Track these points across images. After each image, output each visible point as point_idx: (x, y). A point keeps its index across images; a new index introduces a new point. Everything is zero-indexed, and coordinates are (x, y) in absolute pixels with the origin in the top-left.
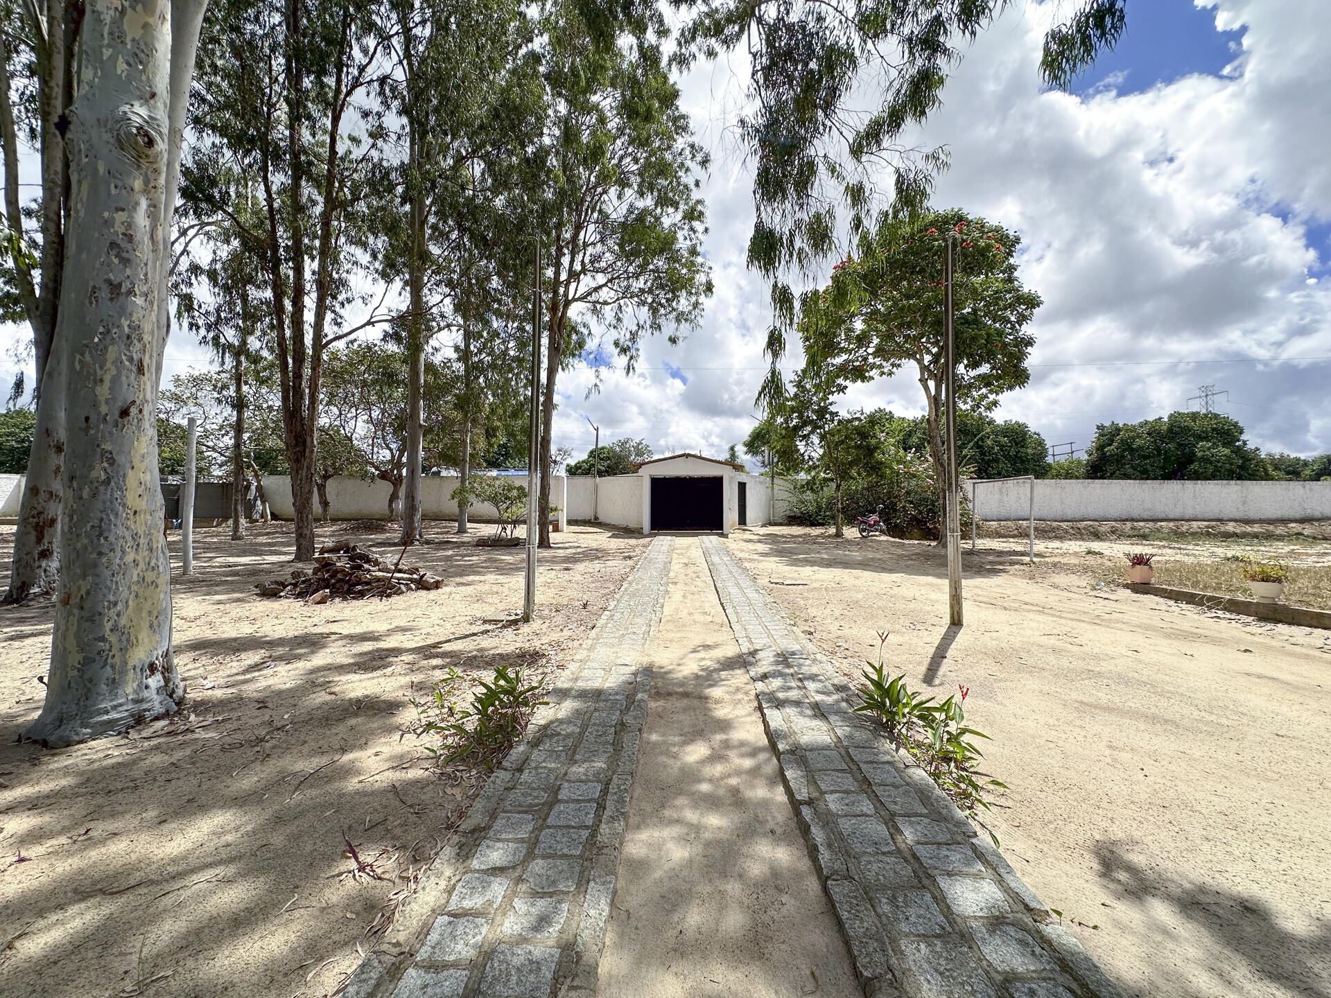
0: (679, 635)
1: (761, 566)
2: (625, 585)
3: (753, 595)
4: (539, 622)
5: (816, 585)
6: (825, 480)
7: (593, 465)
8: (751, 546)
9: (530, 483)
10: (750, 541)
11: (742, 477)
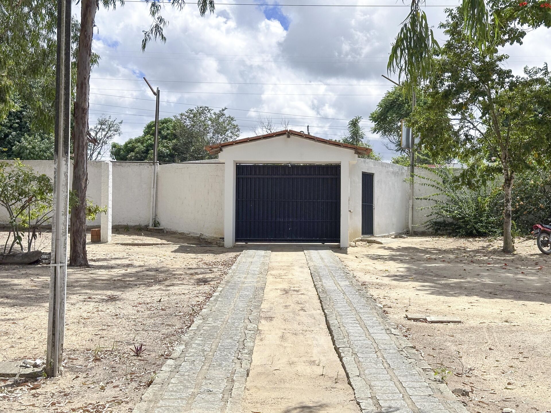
0: (274, 395)
1: (393, 294)
2: (198, 321)
3: (381, 336)
4: (70, 376)
5: (472, 323)
6: (489, 170)
7: (152, 146)
8: (380, 265)
9: (57, 172)
10: (378, 258)
11: (368, 165)
